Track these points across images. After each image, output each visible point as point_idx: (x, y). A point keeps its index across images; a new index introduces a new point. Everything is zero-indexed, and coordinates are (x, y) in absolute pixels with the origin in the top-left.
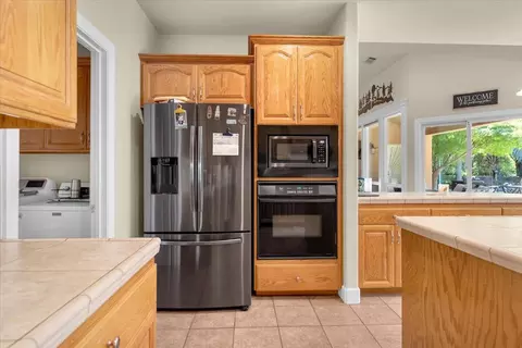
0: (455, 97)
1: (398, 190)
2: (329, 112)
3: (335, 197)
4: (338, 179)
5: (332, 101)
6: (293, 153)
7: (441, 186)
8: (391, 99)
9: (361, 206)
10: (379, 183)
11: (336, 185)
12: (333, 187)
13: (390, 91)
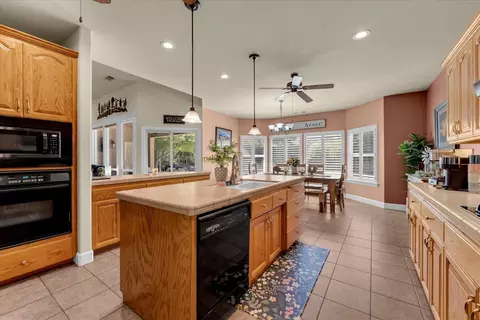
0: (165, 116)
1: (131, 173)
2: (62, 111)
3: (70, 182)
4: (72, 167)
5: (65, 102)
6: (25, 144)
7: (154, 170)
8: (125, 110)
9: (94, 187)
10: (117, 170)
11: (70, 173)
12: (67, 175)
13: (125, 104)
